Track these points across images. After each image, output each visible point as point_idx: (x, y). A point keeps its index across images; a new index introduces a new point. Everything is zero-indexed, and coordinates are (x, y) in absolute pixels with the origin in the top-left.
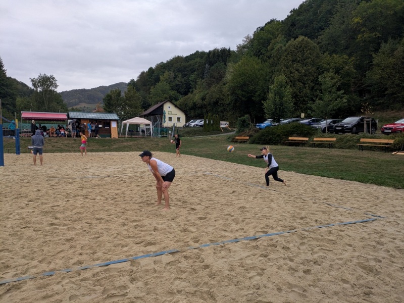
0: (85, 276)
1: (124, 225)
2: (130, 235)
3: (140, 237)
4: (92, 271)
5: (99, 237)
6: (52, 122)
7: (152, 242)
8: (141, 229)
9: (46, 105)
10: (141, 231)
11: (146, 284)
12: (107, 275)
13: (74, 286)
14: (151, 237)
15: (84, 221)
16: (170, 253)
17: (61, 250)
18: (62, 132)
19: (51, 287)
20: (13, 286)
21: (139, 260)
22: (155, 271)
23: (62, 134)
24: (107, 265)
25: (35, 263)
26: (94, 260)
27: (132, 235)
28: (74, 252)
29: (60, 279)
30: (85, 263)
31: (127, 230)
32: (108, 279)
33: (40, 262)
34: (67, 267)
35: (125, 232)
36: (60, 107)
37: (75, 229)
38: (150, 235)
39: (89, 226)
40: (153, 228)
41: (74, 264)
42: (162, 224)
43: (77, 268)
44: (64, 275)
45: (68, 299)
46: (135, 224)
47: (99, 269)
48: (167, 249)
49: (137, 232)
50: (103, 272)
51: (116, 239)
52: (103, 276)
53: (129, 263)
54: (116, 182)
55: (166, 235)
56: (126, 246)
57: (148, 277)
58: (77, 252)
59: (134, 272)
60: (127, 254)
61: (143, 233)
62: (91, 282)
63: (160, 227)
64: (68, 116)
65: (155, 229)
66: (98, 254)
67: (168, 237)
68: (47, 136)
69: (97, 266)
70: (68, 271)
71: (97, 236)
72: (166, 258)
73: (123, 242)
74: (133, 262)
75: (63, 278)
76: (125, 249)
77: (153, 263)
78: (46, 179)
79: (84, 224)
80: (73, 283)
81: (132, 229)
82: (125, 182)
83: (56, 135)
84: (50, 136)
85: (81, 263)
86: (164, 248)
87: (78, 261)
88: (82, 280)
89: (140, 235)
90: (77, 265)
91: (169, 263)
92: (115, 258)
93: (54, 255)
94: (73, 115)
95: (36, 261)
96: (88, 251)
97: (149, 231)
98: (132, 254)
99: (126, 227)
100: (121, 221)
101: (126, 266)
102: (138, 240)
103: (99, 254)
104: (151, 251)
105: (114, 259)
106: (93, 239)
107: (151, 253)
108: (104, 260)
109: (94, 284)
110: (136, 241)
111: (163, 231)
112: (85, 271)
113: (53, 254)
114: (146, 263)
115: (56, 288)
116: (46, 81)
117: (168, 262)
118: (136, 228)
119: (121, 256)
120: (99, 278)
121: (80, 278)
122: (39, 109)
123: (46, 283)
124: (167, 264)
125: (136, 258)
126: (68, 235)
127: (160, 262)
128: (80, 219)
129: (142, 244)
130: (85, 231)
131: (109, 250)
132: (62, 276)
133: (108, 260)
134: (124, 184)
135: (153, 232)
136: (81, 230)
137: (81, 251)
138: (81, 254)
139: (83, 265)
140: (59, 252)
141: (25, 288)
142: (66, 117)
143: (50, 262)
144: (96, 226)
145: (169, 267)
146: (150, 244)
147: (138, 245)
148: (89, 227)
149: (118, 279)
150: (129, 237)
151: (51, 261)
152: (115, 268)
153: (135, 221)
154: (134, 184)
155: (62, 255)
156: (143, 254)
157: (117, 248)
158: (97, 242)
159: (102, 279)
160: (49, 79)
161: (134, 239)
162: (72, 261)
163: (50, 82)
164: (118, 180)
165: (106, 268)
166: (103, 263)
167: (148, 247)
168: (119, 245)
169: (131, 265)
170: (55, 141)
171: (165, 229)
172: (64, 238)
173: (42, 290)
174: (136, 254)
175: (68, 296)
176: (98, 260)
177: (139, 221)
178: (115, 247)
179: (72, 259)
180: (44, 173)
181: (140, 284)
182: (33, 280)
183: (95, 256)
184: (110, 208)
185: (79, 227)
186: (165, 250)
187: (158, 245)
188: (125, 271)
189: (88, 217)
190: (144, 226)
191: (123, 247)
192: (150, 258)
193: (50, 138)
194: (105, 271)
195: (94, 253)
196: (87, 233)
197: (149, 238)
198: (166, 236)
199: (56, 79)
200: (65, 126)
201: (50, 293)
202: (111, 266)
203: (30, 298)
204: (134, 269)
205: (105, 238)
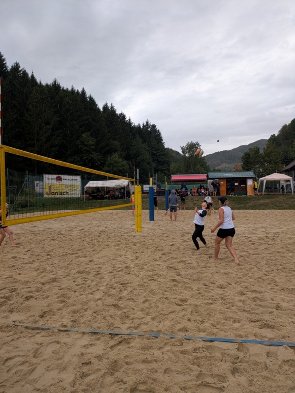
0: (185, 348)
1: (242, 294)
2: (245, 309)
3: (257, 314)
4: (194, 343)
5: (212, 304)
6: (197, 182)
7: (270, 324)
8: (260, 303)
9: (192, 168)
10: (260, 306)
11: (251, 383)
12: (208, 355)
13: (173, 358)
14: (271, 317)
15: (202, 282)
16: (290, 347)
17: (173, 310)
18: (203, 191)
19: (152, 351)
20: (124, 339)
21: (248, 345)
22: (266, 368)
23: (203, 193)
24: (212, 341)
25: (149, 318)
26: (199, 331)
27: (248, 309)
28: (183, 316)
29: (162, 345)
30: (189, 332)
31: (244, 302)
32: (208, 360)
33: (153, 319)
34: (172, 332)
35: (241, 304)
36: (203, 169)
37: (192, 289)
38: (270, 313)
39: (206, 288)
40: (275, 305)
41: (179, 330)
42: (288, 302)
43: (182, 335)
44: (166, 341)
45: (163, 372)
46: (254, 295)
47: (201, 344)
48: (287, 340)
49: (254, 307)
50: (205, 350)
51: (229, 310)
52: (203, 354)
53: (236, 346)
54: (243, 243)
55: (291, 318)
56: (239, 322)
57: (255, 373)
58: (186, 317)
59: (239, 360)
60: (237, 332)
61: (261, 309)
62: (190, 357)
63: (284, 305)
64: (207, 176)
65: (278, 307)
66: (205, 324)
67: (293, 322)
68: (190, 195)
69: (201, 340)
70: (172, 337)
71: (210, 301)
72: (284, 353)
73: (235, 316)
74: (241, 346)
75: (165, 344)
76: (236, 325)
77: (265, 355)
78: (181, 235)
79: (201, 286)
80: (173, 353)
81: (249, 302)
82: (254, 244)
83: (197, 194)
84: (192, 195)
85: (187, 331)
86: (284, 337)
87: (184, 327)
88: (182, 352)
89: (257, 311)
90: (182, 331)
91: (288, 361)
92: (222, 335)
93: (166, 315)
94: (211, 175)
95: (150, 317)
96: (197, 318)
97: (271, 308)
98: (242, 334)
99: (243, 298)
100: (240, 289)
101: (231, 348)
102: (253, 317)
103: (207, 325)
104: (266, 337)
105: (220, 336)
106: (206, 304)
107: (266, 339)
108: (209, 334)
109: (193, 361)
110: (251, 317)
111: (288, 312)
112: (187, 341)
113: (166, 313)
114: (257, 351)
115: (157, 353)
116: (193, 147)
117: (286, 359)
118: (255, 301)
119: (229, 333)
120: (199, 355)
121: (181, 349)
122: (187, 172)
123: (149, 345)
124: (284, 361)
125: (246, 342)
126: (184, 295)
127: (275, 355)
128: (199, 279)
129: (257, 324)
130: (200, 293)
131: (218, 323)
132: (165, 342)
133: (214, 334)
134: (252, 245)
135: (274, 310)
136: (197, 292)
137: (190, 317)
138: (189, 320)
139: (187, 334)
140: (170, 313)
141: (132, 344)
142: (206, 178)
143: (161, 322)
144: (212, 289)
145: (286, 367)
146: (267, 326)
147: (253, 324)
148: (205, 290)
149: (218, 364)
150: (244, 311)
151: (161, 320)
152: (219, 347)
153: (255, 291)
154: (262, 247)
155: (173, 316)
156: (254, 338)
157: (228, 322)
158: (208, 309)
159: (202, 357)
160: (195, 145)
161: (248, 315)
162: (179, 326)
163: (196, 148)
164: (246, 240)
165: (210, 344)
166: (208, 337)
167: (263, 330)
168: (231, 318)
169: (238, 349)
170: (196, 199)
171: (291, 310)
172: (179, 297)
173: (144, 352)
174: (246, 336)
175: (164, 367)
176: (204, 331)
177: (260, 292)
178: (226, 320)
179: (179, 323)
180: (181, 229)
181: (243, 379)
182: (141, 337)
183: (201, 327)
184: (231, 271)
185: (195, 288)
186: (284, 341)
187: (277, 331)
188: (229, 355)
189: (207, 279)
190: (264, 300)
191: (235, 321)
192: (263, 346)
193: (192, 197)
194: (207, 348)
195: (202, 322)
196: (202, 296)
197: (267, 317)
198: (290, 320)
199: (200, 144)
200: (205, 185)
201: (149, 358)
202: (216, 344)
203: (133, 358)
204: (241, 355)
205: (218, 306)
